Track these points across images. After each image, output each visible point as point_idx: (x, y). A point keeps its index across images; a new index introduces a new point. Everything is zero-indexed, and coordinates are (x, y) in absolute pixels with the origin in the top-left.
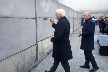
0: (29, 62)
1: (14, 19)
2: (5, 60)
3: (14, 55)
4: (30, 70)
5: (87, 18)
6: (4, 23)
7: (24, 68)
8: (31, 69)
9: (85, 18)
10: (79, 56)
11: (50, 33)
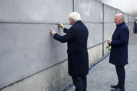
0: (64, 78)
1: (47, 24)
2: (36, 74)
3: (47, 69)
4: (66, 88)
5: (119, 23)
6: (36, 31)
7: (58, 86)
8: (68, 87)
9: (117, 22)
10: (130, 73)
11: (91, 42)
